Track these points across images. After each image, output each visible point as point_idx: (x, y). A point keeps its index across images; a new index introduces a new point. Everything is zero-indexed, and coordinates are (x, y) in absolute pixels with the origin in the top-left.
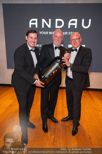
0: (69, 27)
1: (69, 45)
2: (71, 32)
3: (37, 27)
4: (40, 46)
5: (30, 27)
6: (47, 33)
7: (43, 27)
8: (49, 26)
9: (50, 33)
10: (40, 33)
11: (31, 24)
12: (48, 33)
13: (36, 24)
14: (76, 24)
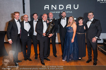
0: (67, 9)
2: (68, 12)
3: (48, 9)
5: (45, 9)
6: (54, 12)
7: (52, 9)
8: (56, 9)
9: (56, 12)
11: (45, 8)
14: (70, 7)
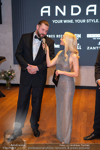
0: (87, 14)
1: (88, 35)
2: (90, 20)
3: (49, 15)
4: (53, 36)
5: (42, 15)
6: (61, 21)
7: (56, 15)
8: (64, 14)
9: (65, 21)
10: (54, 21)
11: (42, 12)
12: (63, 22)
13: (49, 12)
14: (95, 11)
